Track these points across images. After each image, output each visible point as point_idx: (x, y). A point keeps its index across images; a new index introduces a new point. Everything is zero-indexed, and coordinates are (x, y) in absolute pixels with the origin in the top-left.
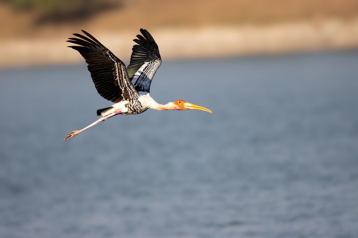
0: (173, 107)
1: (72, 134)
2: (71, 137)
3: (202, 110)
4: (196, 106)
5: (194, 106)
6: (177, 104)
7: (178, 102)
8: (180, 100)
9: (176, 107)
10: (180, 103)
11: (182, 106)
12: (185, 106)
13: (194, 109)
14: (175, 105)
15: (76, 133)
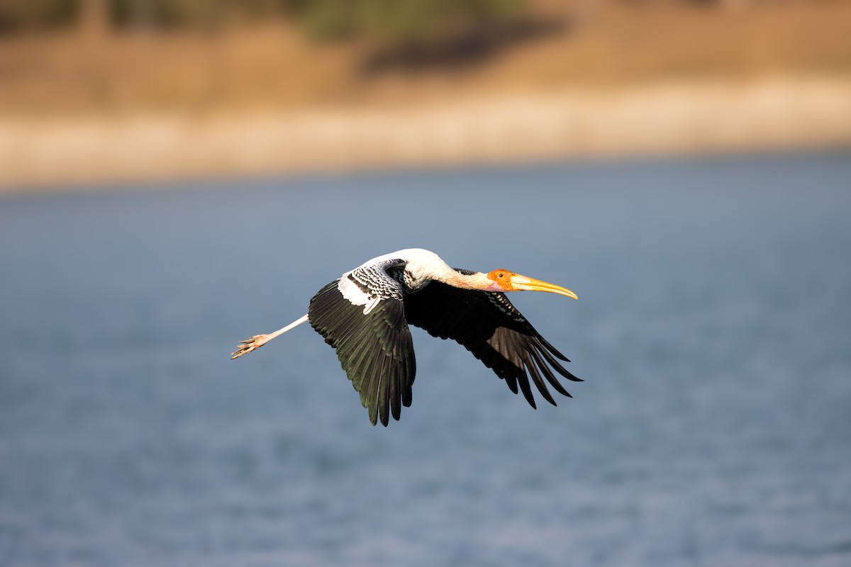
0: (485, 284)
1: (250, 345)
2: (248, 350)
3: (554, 293)
4: (540, 283)
5: (535, 282)
6: (494, 278)
7: (498, 273)
8: (503, 270)
9: (493, 284)
10: (501, 276)
11: (507, 283)
12: (513, 285)
13: (534, 291)
14: (491, 282)
15: (259, 343)
